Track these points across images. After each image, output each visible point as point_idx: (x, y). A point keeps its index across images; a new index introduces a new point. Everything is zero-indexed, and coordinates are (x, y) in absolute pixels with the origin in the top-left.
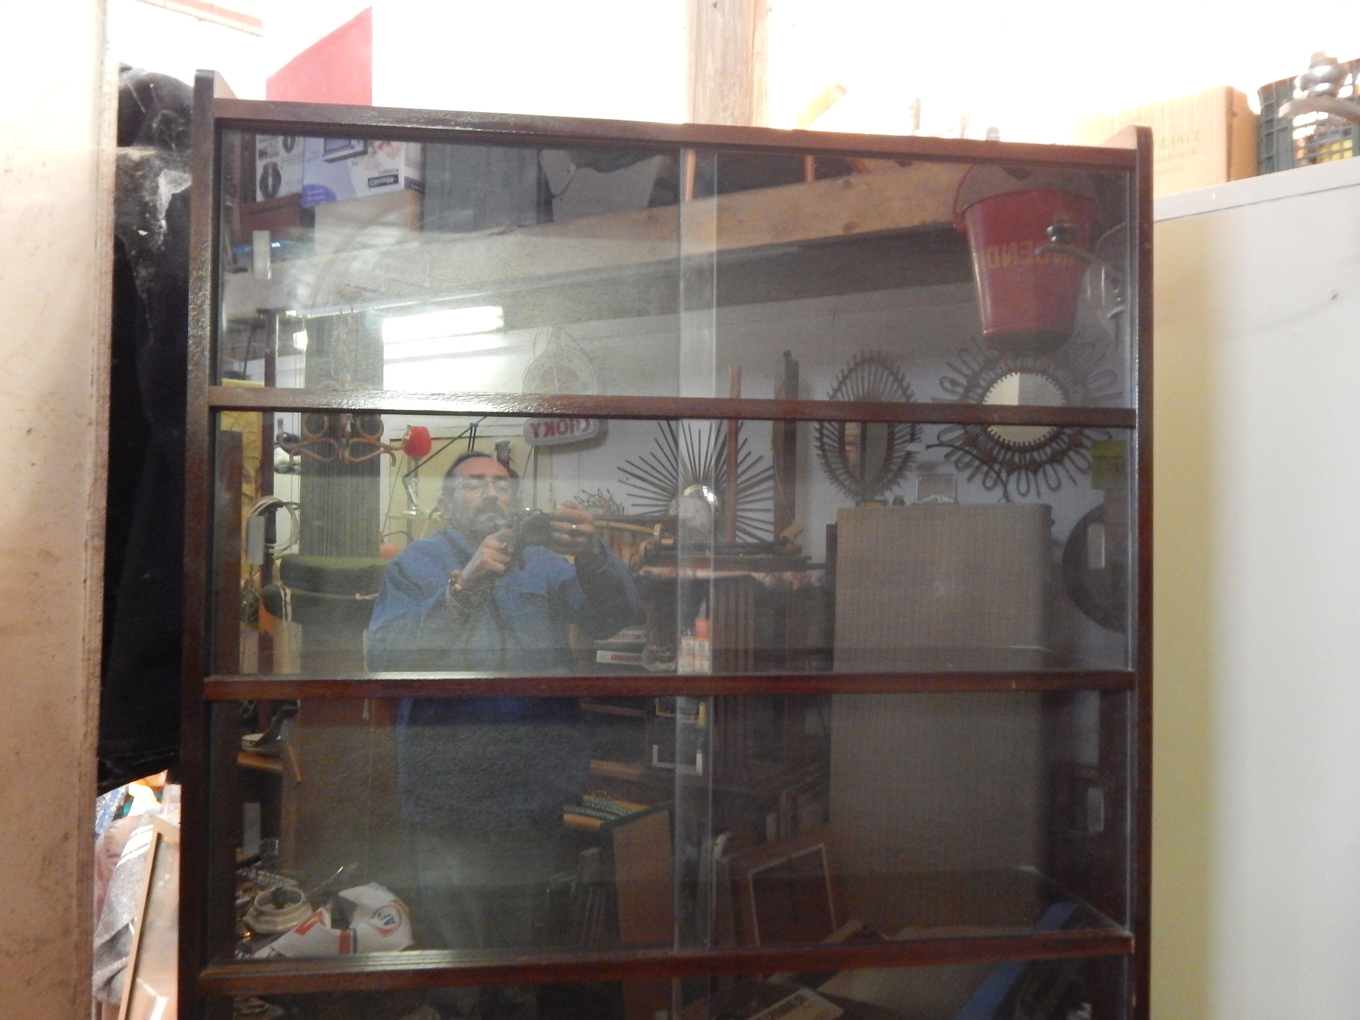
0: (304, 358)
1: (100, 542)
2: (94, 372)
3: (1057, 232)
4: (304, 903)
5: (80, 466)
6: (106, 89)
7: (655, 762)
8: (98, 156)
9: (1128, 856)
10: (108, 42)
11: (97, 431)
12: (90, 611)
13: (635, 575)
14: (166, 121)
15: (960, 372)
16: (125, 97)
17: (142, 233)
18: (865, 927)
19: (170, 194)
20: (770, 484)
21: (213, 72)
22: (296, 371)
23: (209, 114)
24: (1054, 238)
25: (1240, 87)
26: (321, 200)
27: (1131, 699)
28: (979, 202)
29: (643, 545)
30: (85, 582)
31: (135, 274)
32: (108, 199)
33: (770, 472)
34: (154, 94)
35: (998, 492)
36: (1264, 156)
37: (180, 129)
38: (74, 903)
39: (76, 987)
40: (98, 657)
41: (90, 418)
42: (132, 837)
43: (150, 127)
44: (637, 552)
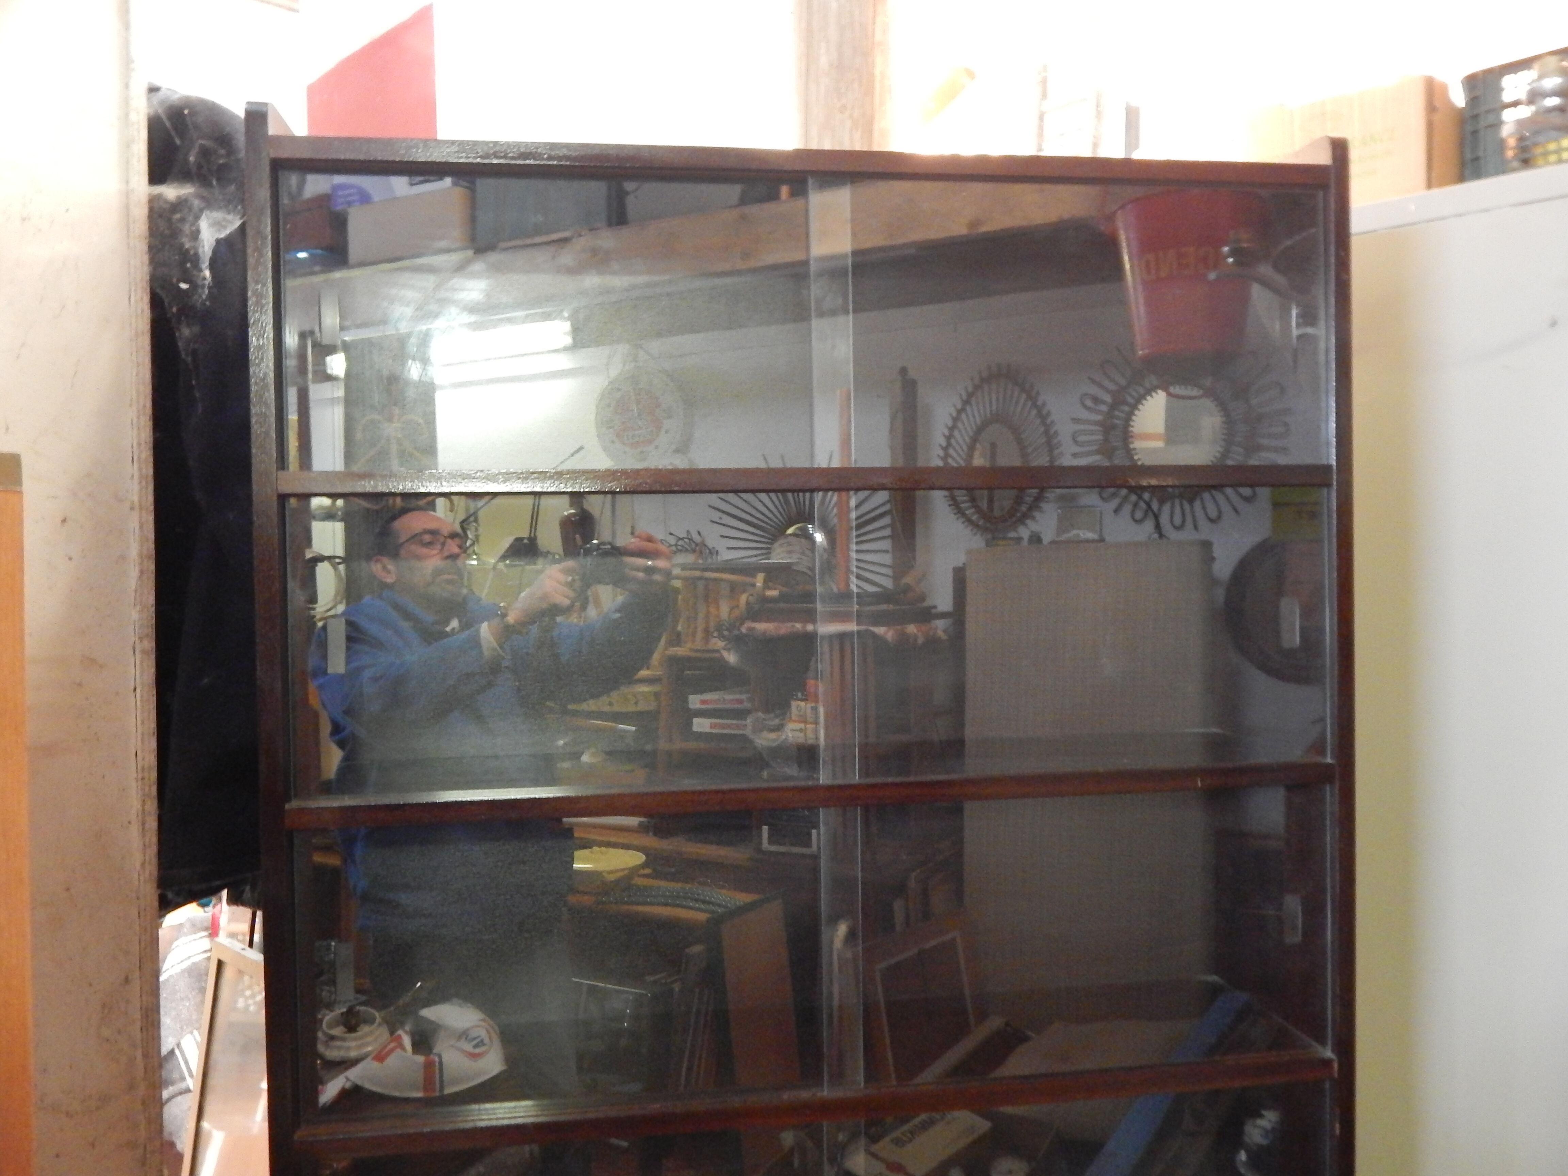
0: (342, 385)
1: (150, 644)
2: (135, 448)
3: (1233, 253)
4: (380, 1025)
5: (123, 558)
6: (133, 117)
7: (765, 845)
8: (127, 197)
9: (1329, 966)
10: (133, 61)
11: (141, 517)
12: (143, 723)
13: (736, 632)
14: (205, 153)
15: (1100, 386)
16: (155, 126)
17: (184, 286)
18: (1007, 1024)
19: (215, 239)
20: (887, 520)
21: (266, 104)
22: (333, 401)
23: (264, 154)
24: (1231, 260)
25: (1440, 76)
26: (354, 201)
27: (1330, 795)
28: (1132, 202)
29: (743, 598)
30: (135, 689)
31: (177, 334)
32: (141, 247)
33: (887, 507)
34: (189, 123)
35: (1149, 526)
36: (1468, 156)
37: (221, 161)
38: (139, 1053)
39: (145, 1147)
40: (154, 775)
41: (132, 502)
42: (173, 949)
43: (186, 161)
44: (737, 606)
